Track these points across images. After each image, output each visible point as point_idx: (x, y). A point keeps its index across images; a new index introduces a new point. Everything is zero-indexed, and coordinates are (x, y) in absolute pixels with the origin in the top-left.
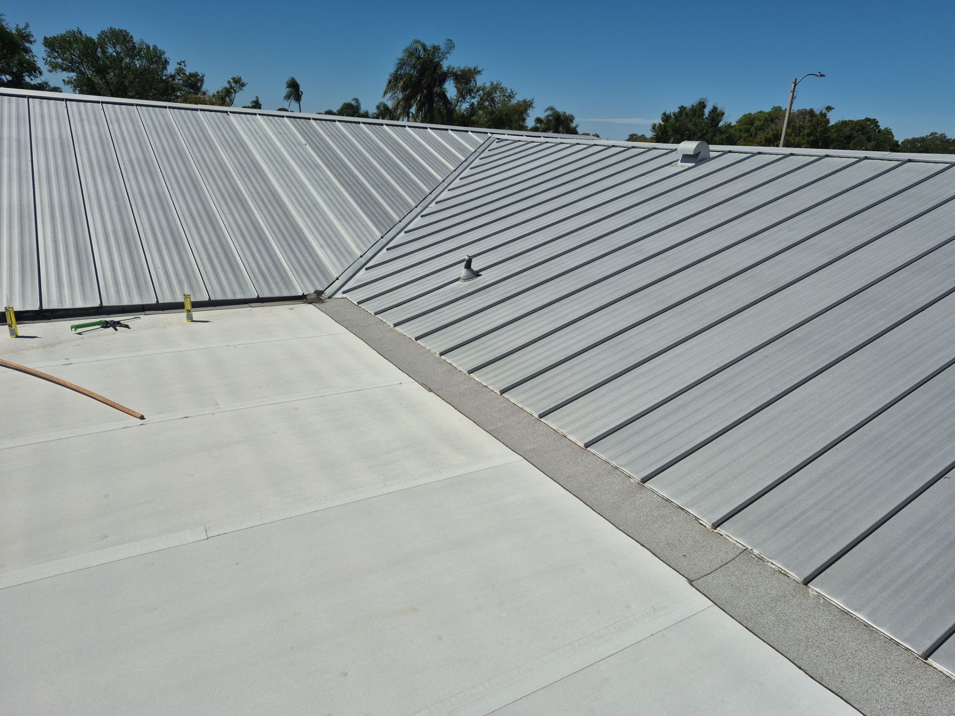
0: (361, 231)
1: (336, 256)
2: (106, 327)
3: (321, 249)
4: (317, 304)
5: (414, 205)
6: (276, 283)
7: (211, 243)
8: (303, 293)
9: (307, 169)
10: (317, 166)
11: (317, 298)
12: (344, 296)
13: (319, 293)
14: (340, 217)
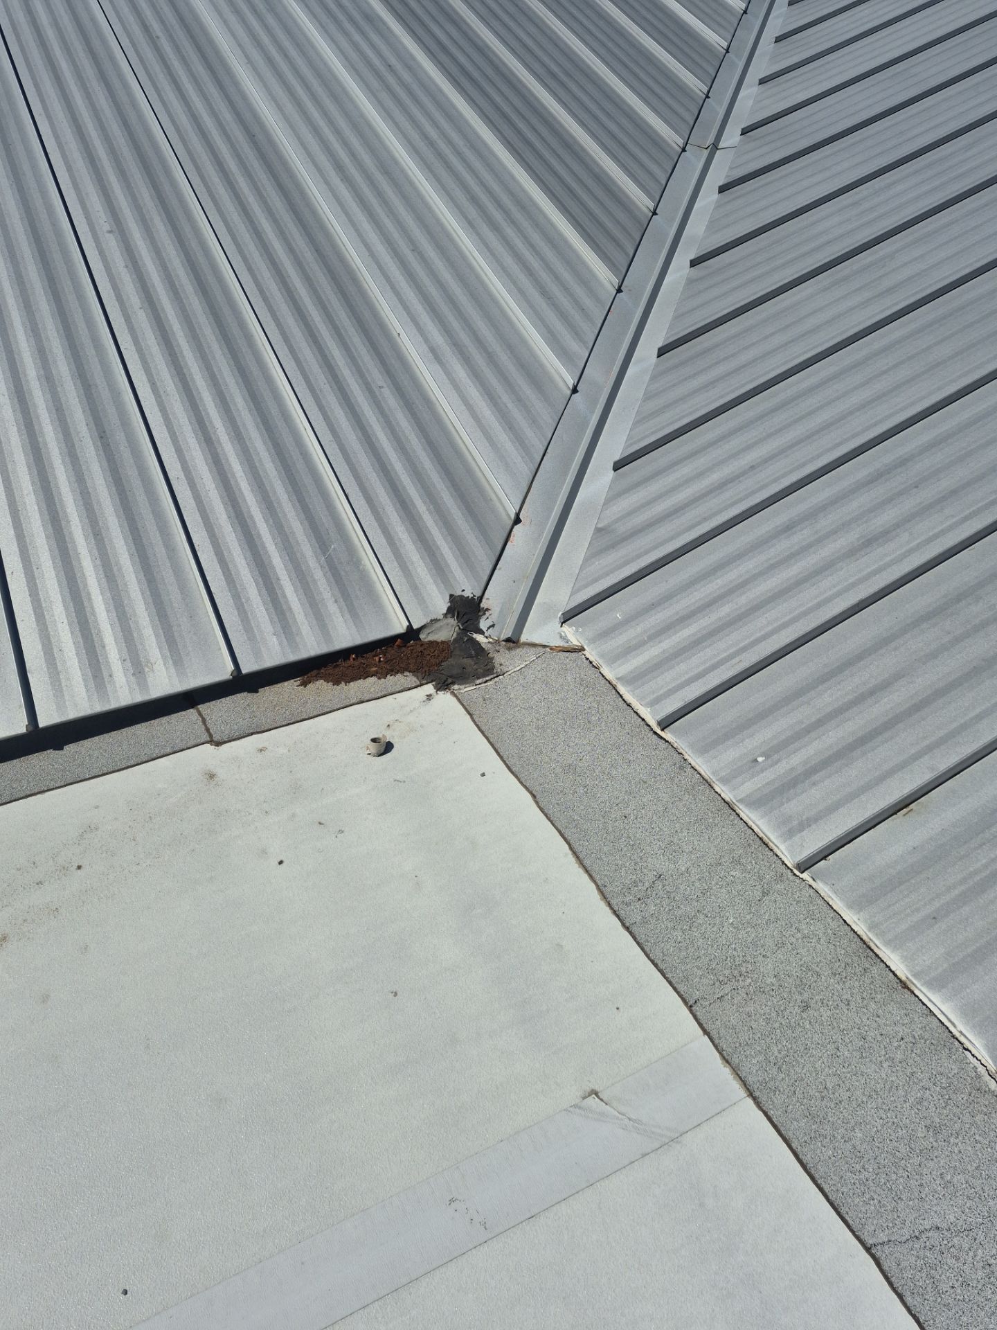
4: (464, 687)
8: (410, 626)
11: (461, 648)
12: (572, 635)
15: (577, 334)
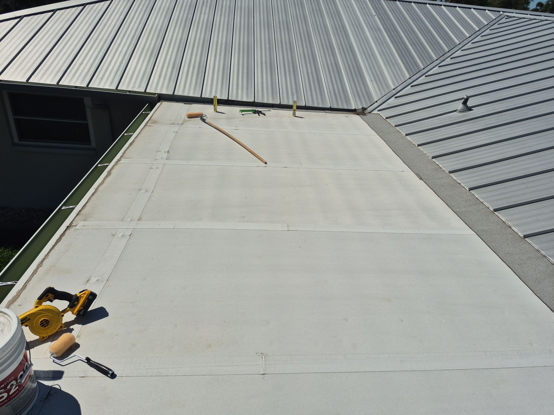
0: (397, 73)
1: (379, 87)
2: (255, 113)
3: (371, 83)
4: (361, 116)
5: (435, 58)
6: (341, 100)
7: (312, 73)
8: (355, 108)
9: (373, 32)
10: (379, 30)
11: (362, 112)
12: (378, 113)
13: (364, 109)
14: (386, 63)
15: (398, 83)
